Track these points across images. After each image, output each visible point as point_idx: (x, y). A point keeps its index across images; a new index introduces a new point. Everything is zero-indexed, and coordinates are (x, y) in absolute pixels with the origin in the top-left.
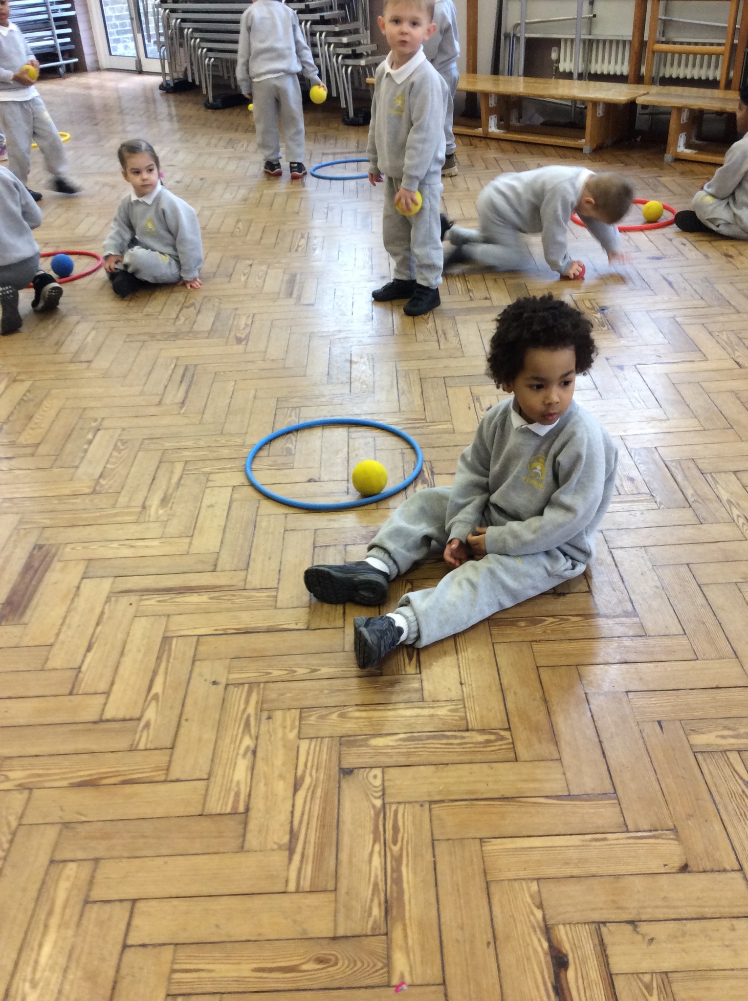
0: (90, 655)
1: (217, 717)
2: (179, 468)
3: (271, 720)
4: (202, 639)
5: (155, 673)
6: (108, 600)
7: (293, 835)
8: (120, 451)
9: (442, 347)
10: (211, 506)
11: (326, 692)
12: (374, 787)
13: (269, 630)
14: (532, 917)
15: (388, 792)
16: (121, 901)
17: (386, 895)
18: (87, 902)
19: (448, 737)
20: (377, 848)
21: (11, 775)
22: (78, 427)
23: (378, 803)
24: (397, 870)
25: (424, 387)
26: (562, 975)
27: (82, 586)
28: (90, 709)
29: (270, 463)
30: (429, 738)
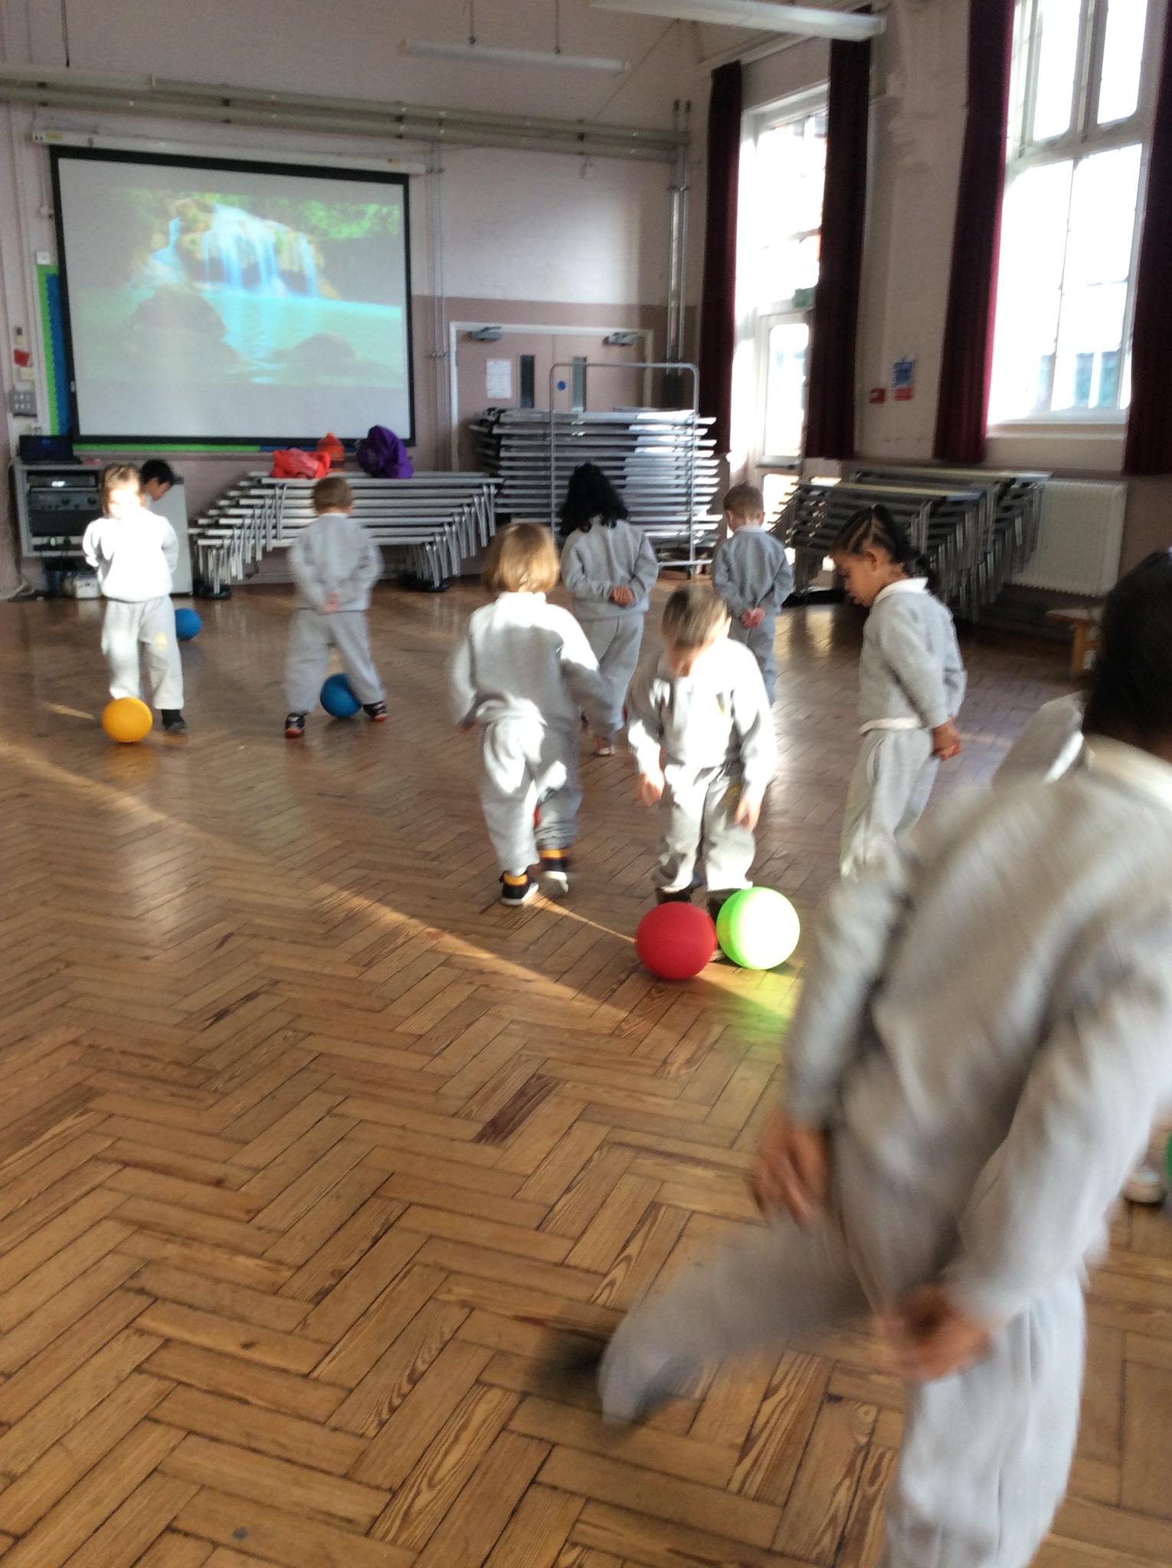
0: (566, 1197)
4: (695, 1214)
5: (634, 1234)
6: (599, 1148)
7: (749, 1440)
12: (863, 1422)
15: (877, 1432)
16: (541, 1440)
17: (843, 1532)
18: (503, 1429)
20: (847, 1482)
21: (455, 1289)
23: (863, 1440)
24: (866, 1509)
27: (575, 1127)
28: (554, 1250)
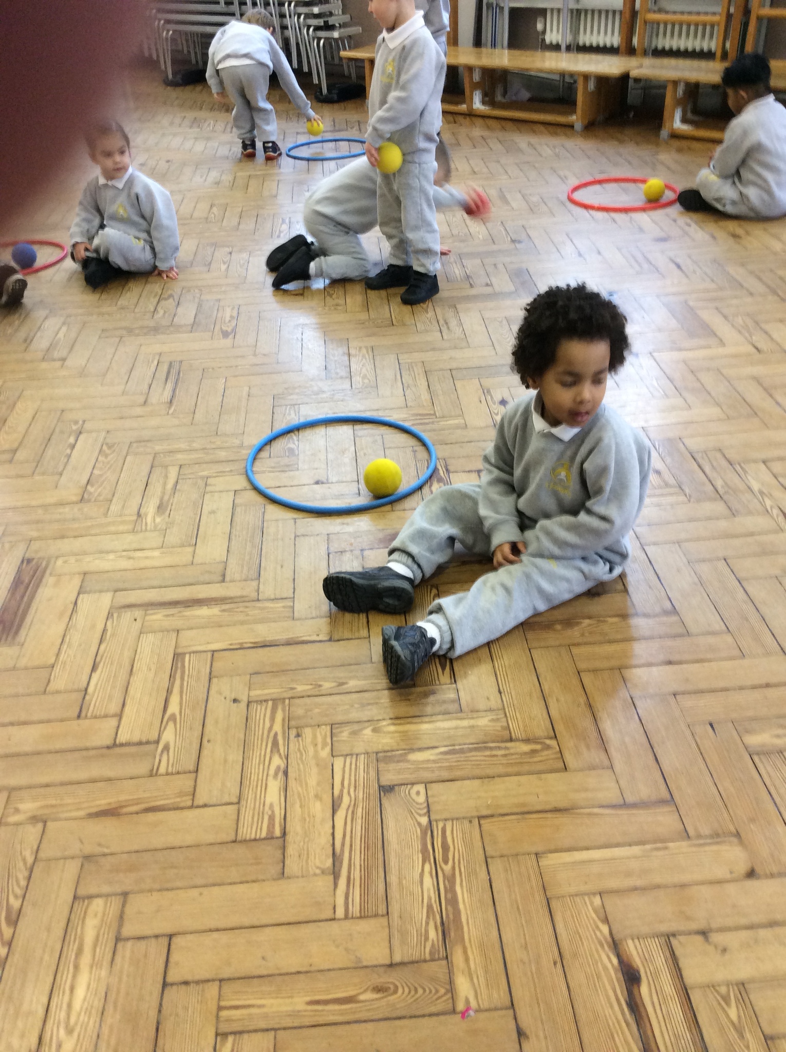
0: (95, 676)
1: (242, 736)
2: (173, 473)
3: (300, 739)
4: (216, 654)
5: (169, 692)
6: (110, 615)
7: (336, 858)
8: (106, 456)
9: (445, 337)
10: (213, 512)
11: (356, 706)
12: (417, 803)
13: (289, 643)
14: (598, 933)
15: (432, 808)
16: (156, 937)
17: (442, 918)
18: (118, 939)
19: (491, 749)
20: (427, 867)
21: (22, 806)
22: (57, 430)
23: (424, 821)
24: (451, 889)
25: (431, 380)
26: (635, 991)
27: (79, 602)
28: (102, 733)
29: (273, 465)
30: (471, 750)
